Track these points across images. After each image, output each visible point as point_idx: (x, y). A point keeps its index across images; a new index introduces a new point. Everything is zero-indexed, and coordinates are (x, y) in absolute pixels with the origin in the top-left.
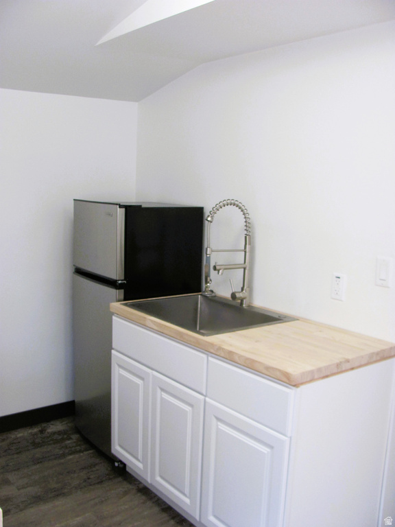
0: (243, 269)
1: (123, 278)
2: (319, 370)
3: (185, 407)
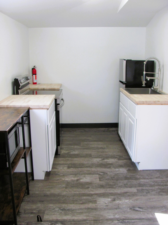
0: (158, 79)
1: (125, 81)
2: (146, 102)
3: (126, 115)
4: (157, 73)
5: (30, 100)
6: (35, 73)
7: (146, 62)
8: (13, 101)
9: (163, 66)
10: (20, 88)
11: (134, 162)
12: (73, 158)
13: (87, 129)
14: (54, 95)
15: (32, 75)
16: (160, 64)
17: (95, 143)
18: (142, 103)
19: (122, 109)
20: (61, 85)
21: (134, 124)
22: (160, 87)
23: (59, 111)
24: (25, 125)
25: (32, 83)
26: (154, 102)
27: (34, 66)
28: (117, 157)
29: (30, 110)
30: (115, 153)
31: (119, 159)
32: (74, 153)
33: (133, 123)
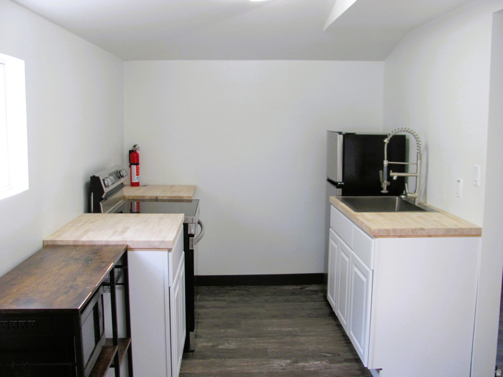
0: (415, 177)
1: (341, 180)
2: (394, 230)
3: (347, 259)
4: (414, 164)
5: (128, 228)
6: (136, 162)
7: (389, 138)
8: (87, 231)
9: (427, 148)
10: (103, 197)
11: (368, 368)
12: (225, 358)
13: (254, 289)
14: (183, 215)
15: (130, 166)
16: (420, 143)
17: (275, 321)
18: (384, 234)
19: (337, 244)
20: (195, 188)
21: (367, 281)
22: (420, 193)
23: (192, 251)
24: (117, 286)
25: (130, 184)
26: (413, 230)
27: (135, 146)
28: (326, 354)
29: (129, 253)
30: (321, 347)
31: (331, 362)
32: (226, 346)
33: (364, 279)
